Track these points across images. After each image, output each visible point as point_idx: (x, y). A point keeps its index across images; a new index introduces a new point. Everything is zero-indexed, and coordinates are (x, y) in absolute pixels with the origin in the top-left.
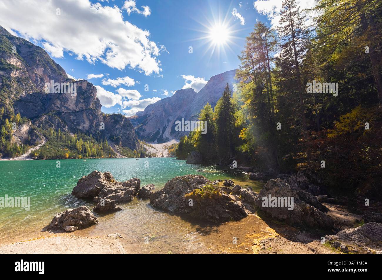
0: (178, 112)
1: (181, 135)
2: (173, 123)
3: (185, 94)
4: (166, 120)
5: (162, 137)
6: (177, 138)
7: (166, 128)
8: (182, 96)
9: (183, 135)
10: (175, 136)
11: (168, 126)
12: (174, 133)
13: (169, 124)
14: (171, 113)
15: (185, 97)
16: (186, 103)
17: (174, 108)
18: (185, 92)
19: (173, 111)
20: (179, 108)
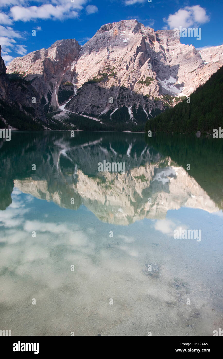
1: (73, 105)
3: (68, 48)
4: (48, 84)
5: (50, 106)
6: (70, 109)
7: (51, 94)
8: (64, 51)
10: (66, 106)
11: (52, 92)
12: (63, 102)
13: (53, 89)
14: (53, 74)
15: (67, 52)
16: (69, 60)
17: (56, 67)
18: (67, 44)
19: (55, 71)
20: (61, 67)
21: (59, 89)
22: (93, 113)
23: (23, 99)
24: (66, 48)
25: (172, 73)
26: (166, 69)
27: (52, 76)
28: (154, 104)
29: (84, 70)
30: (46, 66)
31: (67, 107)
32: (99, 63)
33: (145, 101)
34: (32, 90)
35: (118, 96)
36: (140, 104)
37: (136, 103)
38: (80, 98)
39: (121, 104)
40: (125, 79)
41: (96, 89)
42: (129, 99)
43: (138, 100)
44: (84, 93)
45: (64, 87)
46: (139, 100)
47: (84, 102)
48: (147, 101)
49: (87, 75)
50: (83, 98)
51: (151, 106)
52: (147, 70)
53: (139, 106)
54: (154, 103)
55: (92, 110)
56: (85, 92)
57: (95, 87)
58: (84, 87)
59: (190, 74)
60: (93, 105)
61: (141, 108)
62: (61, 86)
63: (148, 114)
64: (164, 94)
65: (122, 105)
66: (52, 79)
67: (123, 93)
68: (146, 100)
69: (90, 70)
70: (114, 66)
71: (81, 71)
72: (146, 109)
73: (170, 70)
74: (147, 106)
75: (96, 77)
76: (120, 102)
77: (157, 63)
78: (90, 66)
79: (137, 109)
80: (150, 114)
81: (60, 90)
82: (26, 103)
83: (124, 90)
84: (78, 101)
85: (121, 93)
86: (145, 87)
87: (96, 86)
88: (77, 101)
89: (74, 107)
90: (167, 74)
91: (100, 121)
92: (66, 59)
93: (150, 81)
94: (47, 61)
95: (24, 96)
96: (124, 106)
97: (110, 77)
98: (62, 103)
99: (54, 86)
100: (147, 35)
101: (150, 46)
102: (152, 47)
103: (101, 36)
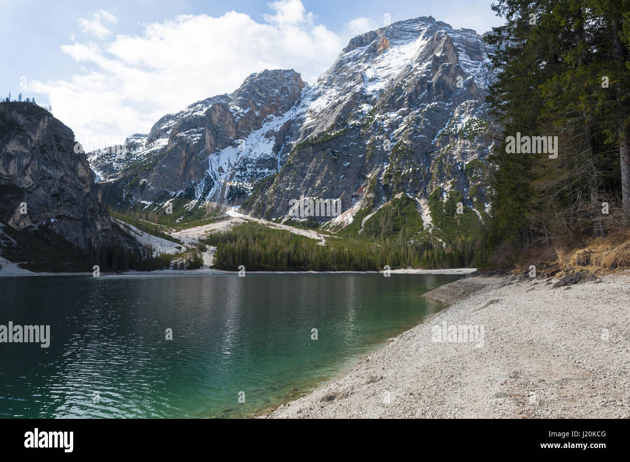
6: (251, 212)
8: (266, 91)
9: (269, 202)
11: (221, 174)
15: (273, 95)
16: (277, 110)
18: (274, 78)
20: (256, 124)
22: (314, 221)
30: (216, 120)
31: (245, 208)
32: (340, 105)
33: (468, 177)
35: (386, 172)
36: (453, 186)
37: (442, 185)
38: (280, 182)
40: (406, 127)
53: (452, 194)
60: (315, 197)
61: (454, 196)
63: (484, 214)
65: (400, 192)
67: (401, 164)
70: (377, 105)
72: (475, 199)
75: (328, 131)
76: (392, 187)
79: (445, 200)
80: (489, 215)
83: (402, 154)
84: (275, 192)
86: (466, 142)
87: (325, 151)
92: (270, 107)
93: (476, 127)
94: (219, 110)
96: (405, 197)
97: (364, 127)
100: (460, 42)
101: (470, 64)
102: (474, 65)
103: (351, 57)
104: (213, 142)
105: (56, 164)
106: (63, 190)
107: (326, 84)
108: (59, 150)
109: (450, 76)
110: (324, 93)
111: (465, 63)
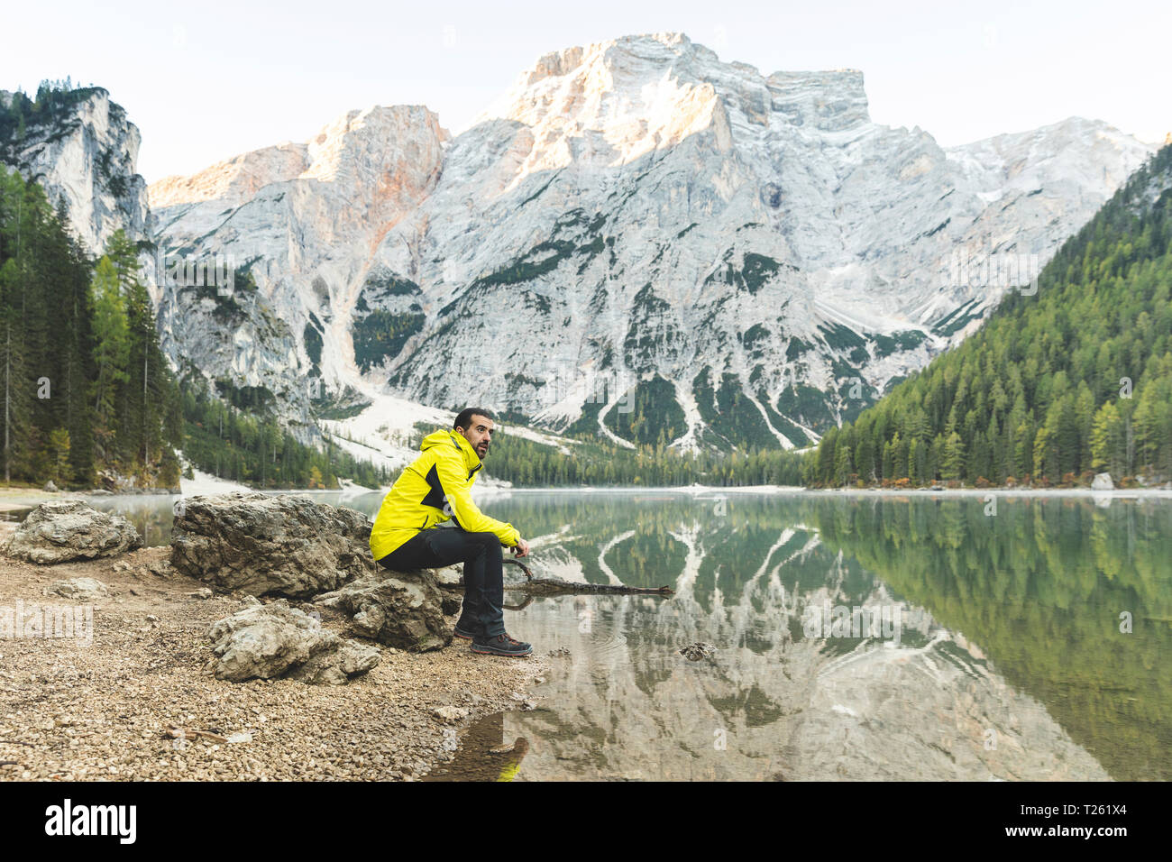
0: (361, 241)
1: (426, 378)
2: (352, 303)
3: (394, 139)
7: (322, 329)
8: (379, 151)
9: (439, 378)
10: (393, 382)
11: (327, 319)
12: (375, 365)
13: (329, 310)
14: (327, 246)
15: (392, 158)
16: (401, 189)
17: (340, 217)
18: (392, 124)
19: (336, 234)
20: (365, 217)
21: (357, 308)
22: (517, 412)
23: (221, 353)
24: (388, 140)
25: (848, 236)
26: (820, 221)
27: (323, 252)
28: (791, 365)
29: (466, 227)
30: (300, 213)
31: (395, 386)
32: (534, 201)
33: (748, 352)
34: (263, 314)
35: (627, 337)
36: (728, 366)
37: (711, 362)
38: (455, 345)
39: (640, 370)
40: (654, 262)
41: (527, 307)
42: (677, 348)
43: (715, 350)
44: (472, 325)
45: (380, 301)
46: (719, 350)
47: (477, 360)
48: (758, 355)
49: (480, 248)
50: (471, 345)
51: (777, 373)
52: (746, 226)
53: (726, 377)
54: (789, 360)
55: (511, 394)
56: (478, 319)
57: (522, 298)
58: (476, 299)
59: (924, 240)
60: (516, 374)
61: (730, 381)
62: (365, 297)
63: (769, 410)
64: (826, 323)
65: (649, 369)
66: (326, 264)
67: (650, 324)
68: (751, 349)
69: (494, 226)
70: (604, 213)
71: (455, 232)
72: (757, 387)
73: (837, 226)
74: (756, 374)
75: (525, 257)
76: (637, 362)
77: (783, 197)
78: (494, 213)
79: (716, 387)
80: (776, 410)
81: (360, 314)
82: (236, 368)
83: (651, 308)
84: (447, 360)
85: (638, 321)
86: (746, 296)
87: (527, 296)
88: (441, 358)
89: (428, 384)
90: (825, 243)
91: (552, 443)
92: (388, 182)
93: (761, 271)
94: (304, 192)
95: (226, 337)
96: (657, 379)
97: (588, 255)
98: (371, 367)
99: (331, 295)
100: (732, 88)
101: (748, 132)
102: (755, 135)
103: (539, 94)
104: (299, 256)
105: (278, 355)
106: (287, 388)
107: (491, 144)
108: (274, 335)
109: (723, 176)
110: (490, 161)
111: (740, 129)
